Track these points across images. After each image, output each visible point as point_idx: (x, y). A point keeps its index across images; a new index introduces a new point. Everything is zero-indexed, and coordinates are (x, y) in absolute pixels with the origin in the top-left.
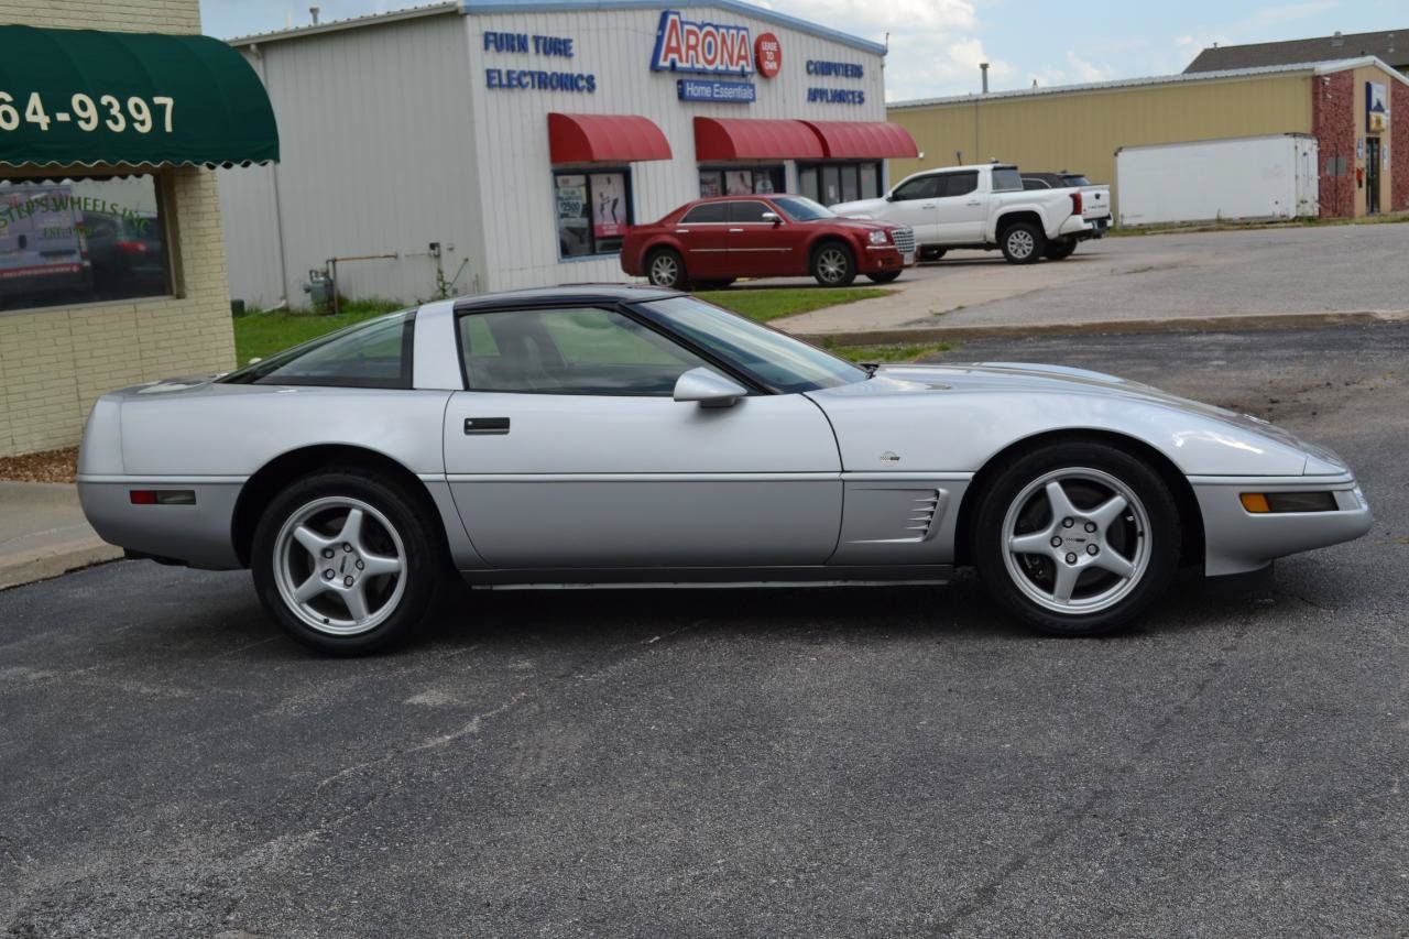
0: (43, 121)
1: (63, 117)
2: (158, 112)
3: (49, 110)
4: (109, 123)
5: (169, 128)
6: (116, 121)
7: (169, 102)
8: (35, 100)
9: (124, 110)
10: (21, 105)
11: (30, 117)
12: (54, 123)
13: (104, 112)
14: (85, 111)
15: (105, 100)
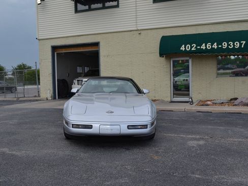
0: (216, 47)
1: (220, 46)
2: (241, 44)
3: (217, 45)
4: (229, 47)
5: (242, 47)
6: (231, 46)
7: (244, 42)
8: (215, 44)
9: (234, 45)
10: (212, 45)
11: (213, 47)
12: (218, 47)
13: (229, 45)
14: (225, 45)
15: (230, 43)
